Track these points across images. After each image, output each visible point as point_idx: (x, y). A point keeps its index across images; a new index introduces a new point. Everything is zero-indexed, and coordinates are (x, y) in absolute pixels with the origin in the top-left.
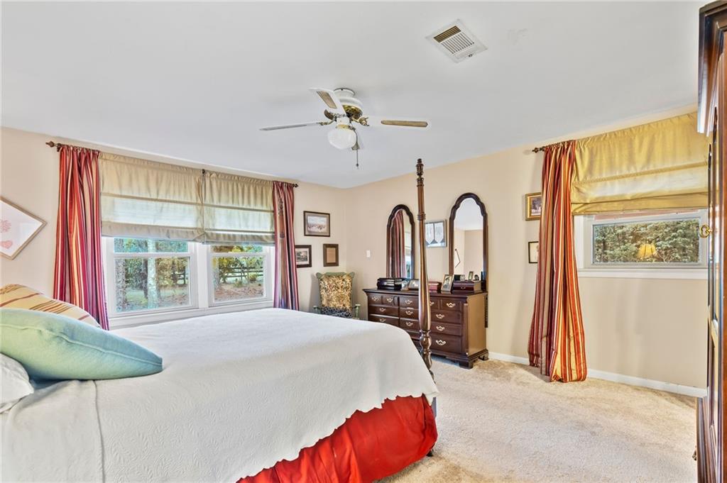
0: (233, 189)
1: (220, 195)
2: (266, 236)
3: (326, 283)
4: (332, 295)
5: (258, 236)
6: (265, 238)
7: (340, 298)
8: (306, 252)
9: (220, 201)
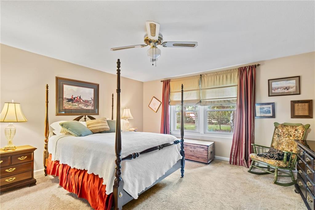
0: (214, 79)
1: (208, 83)
2: (233, 100)
3: (280, 131)
4: (284, 140)
5: (227, 100)
6: (231, 101)
7: (289, 144)
8: (270, 107)
9: (208, 86)
